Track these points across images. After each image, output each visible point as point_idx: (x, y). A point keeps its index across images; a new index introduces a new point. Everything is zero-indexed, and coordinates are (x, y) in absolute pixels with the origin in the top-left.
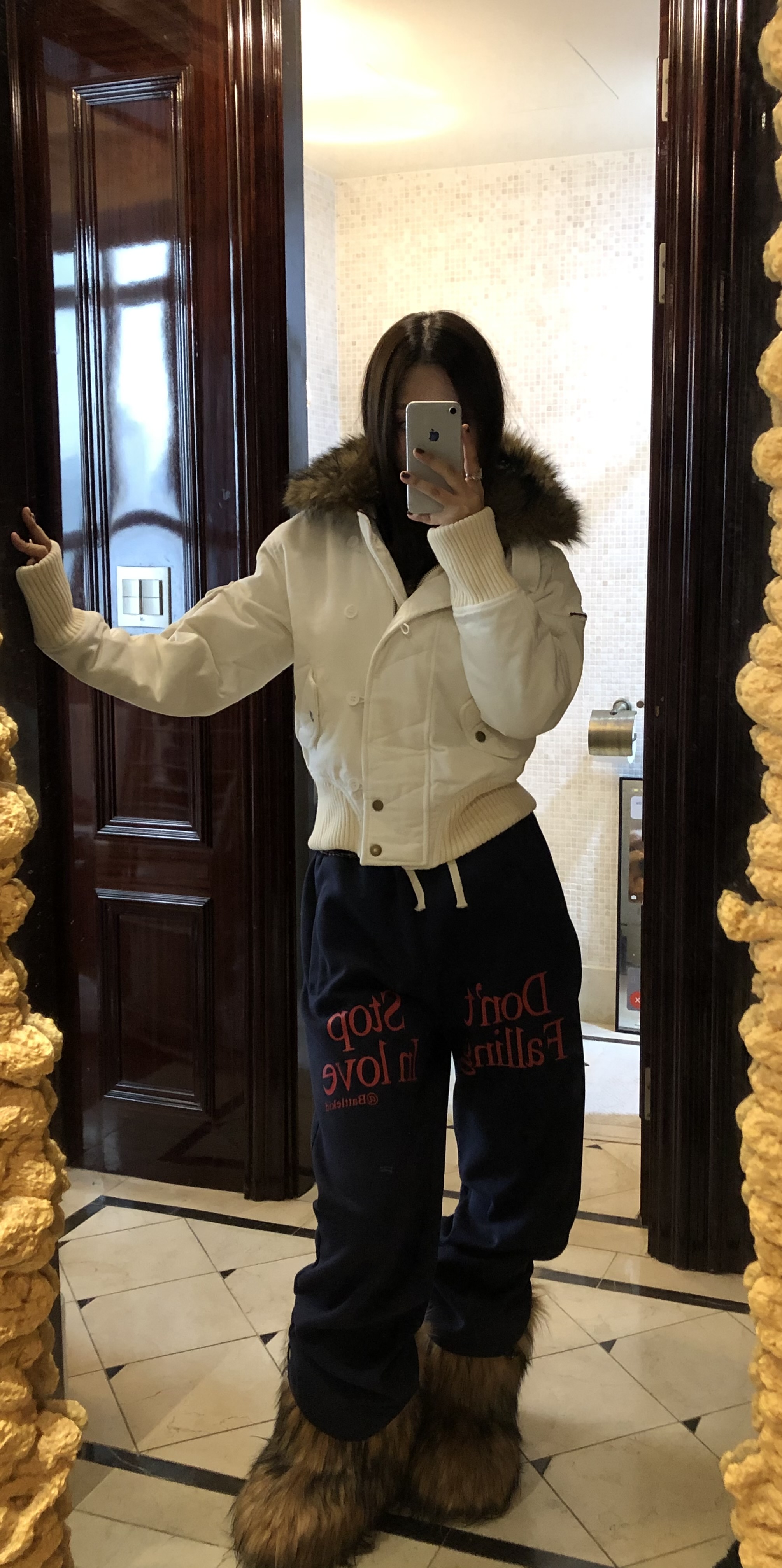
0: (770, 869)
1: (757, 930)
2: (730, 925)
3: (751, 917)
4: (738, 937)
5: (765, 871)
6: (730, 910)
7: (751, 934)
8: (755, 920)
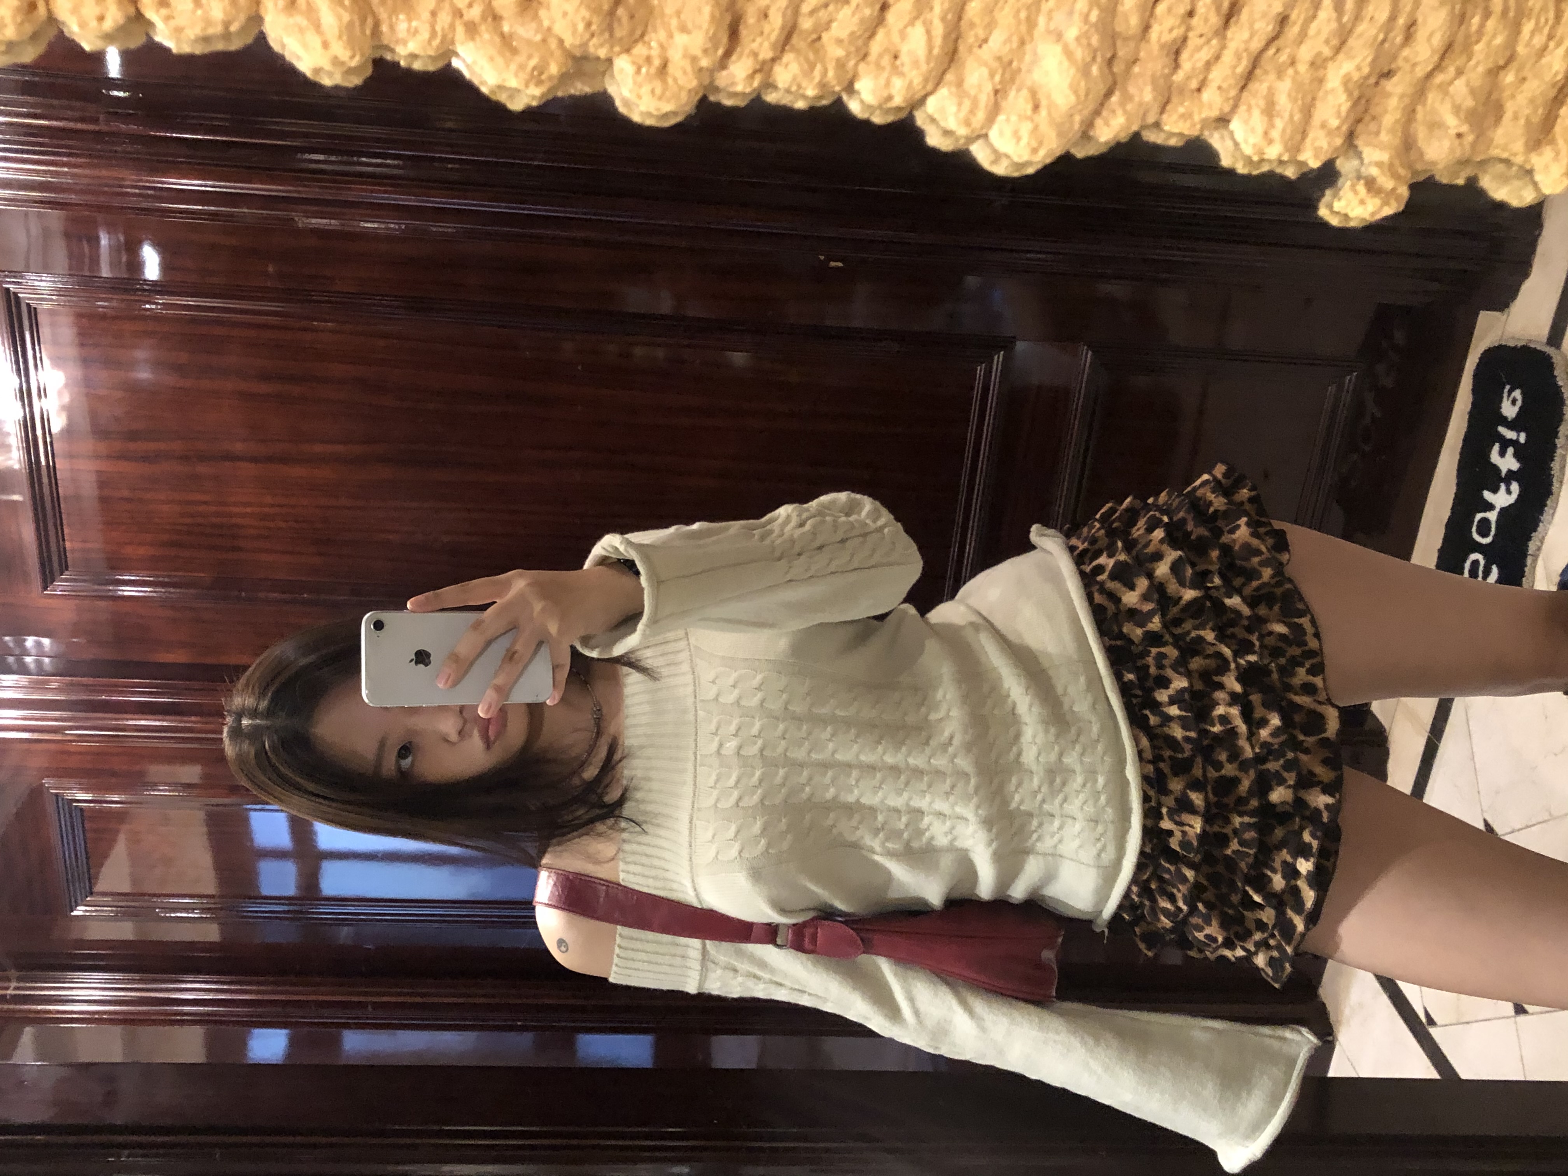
0: (1304, 134)
1: (1397, 162)
2: (1386, 203)
3: (1374, 171)
4: (1404, 192)
5: (1308, 141)
6: (1362, 202)
7: (1402, 172)
8: (1379, 164)
